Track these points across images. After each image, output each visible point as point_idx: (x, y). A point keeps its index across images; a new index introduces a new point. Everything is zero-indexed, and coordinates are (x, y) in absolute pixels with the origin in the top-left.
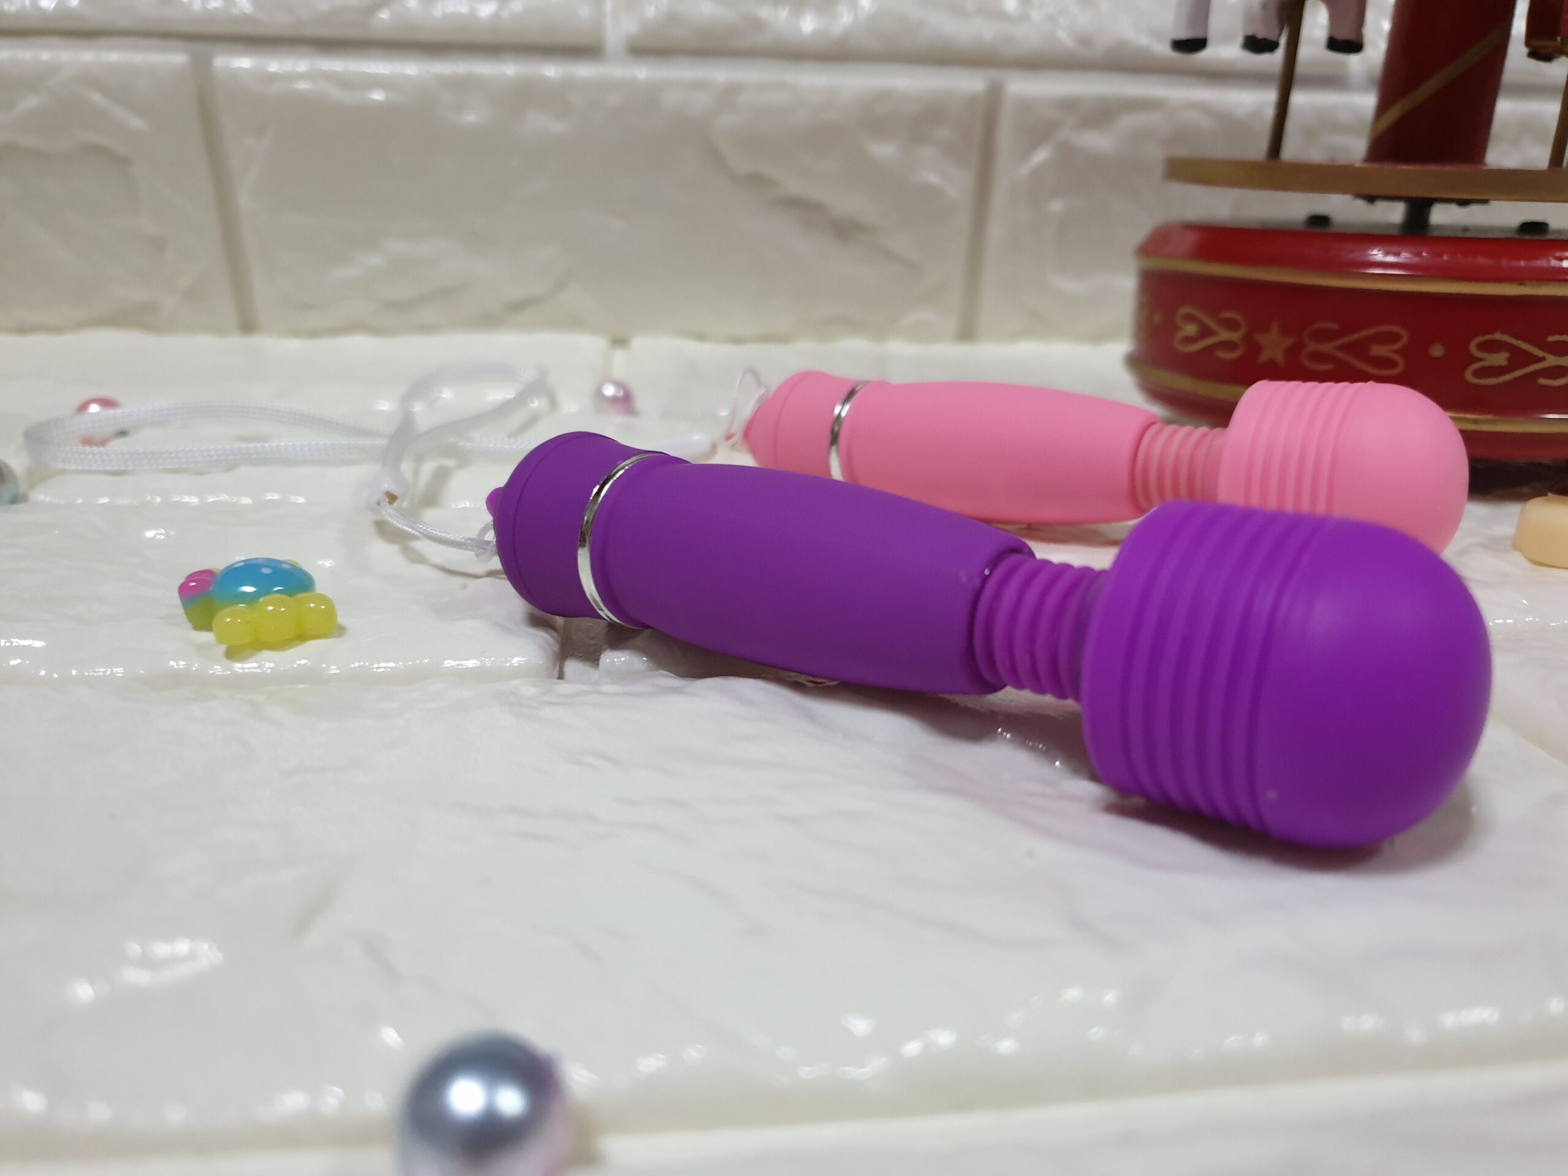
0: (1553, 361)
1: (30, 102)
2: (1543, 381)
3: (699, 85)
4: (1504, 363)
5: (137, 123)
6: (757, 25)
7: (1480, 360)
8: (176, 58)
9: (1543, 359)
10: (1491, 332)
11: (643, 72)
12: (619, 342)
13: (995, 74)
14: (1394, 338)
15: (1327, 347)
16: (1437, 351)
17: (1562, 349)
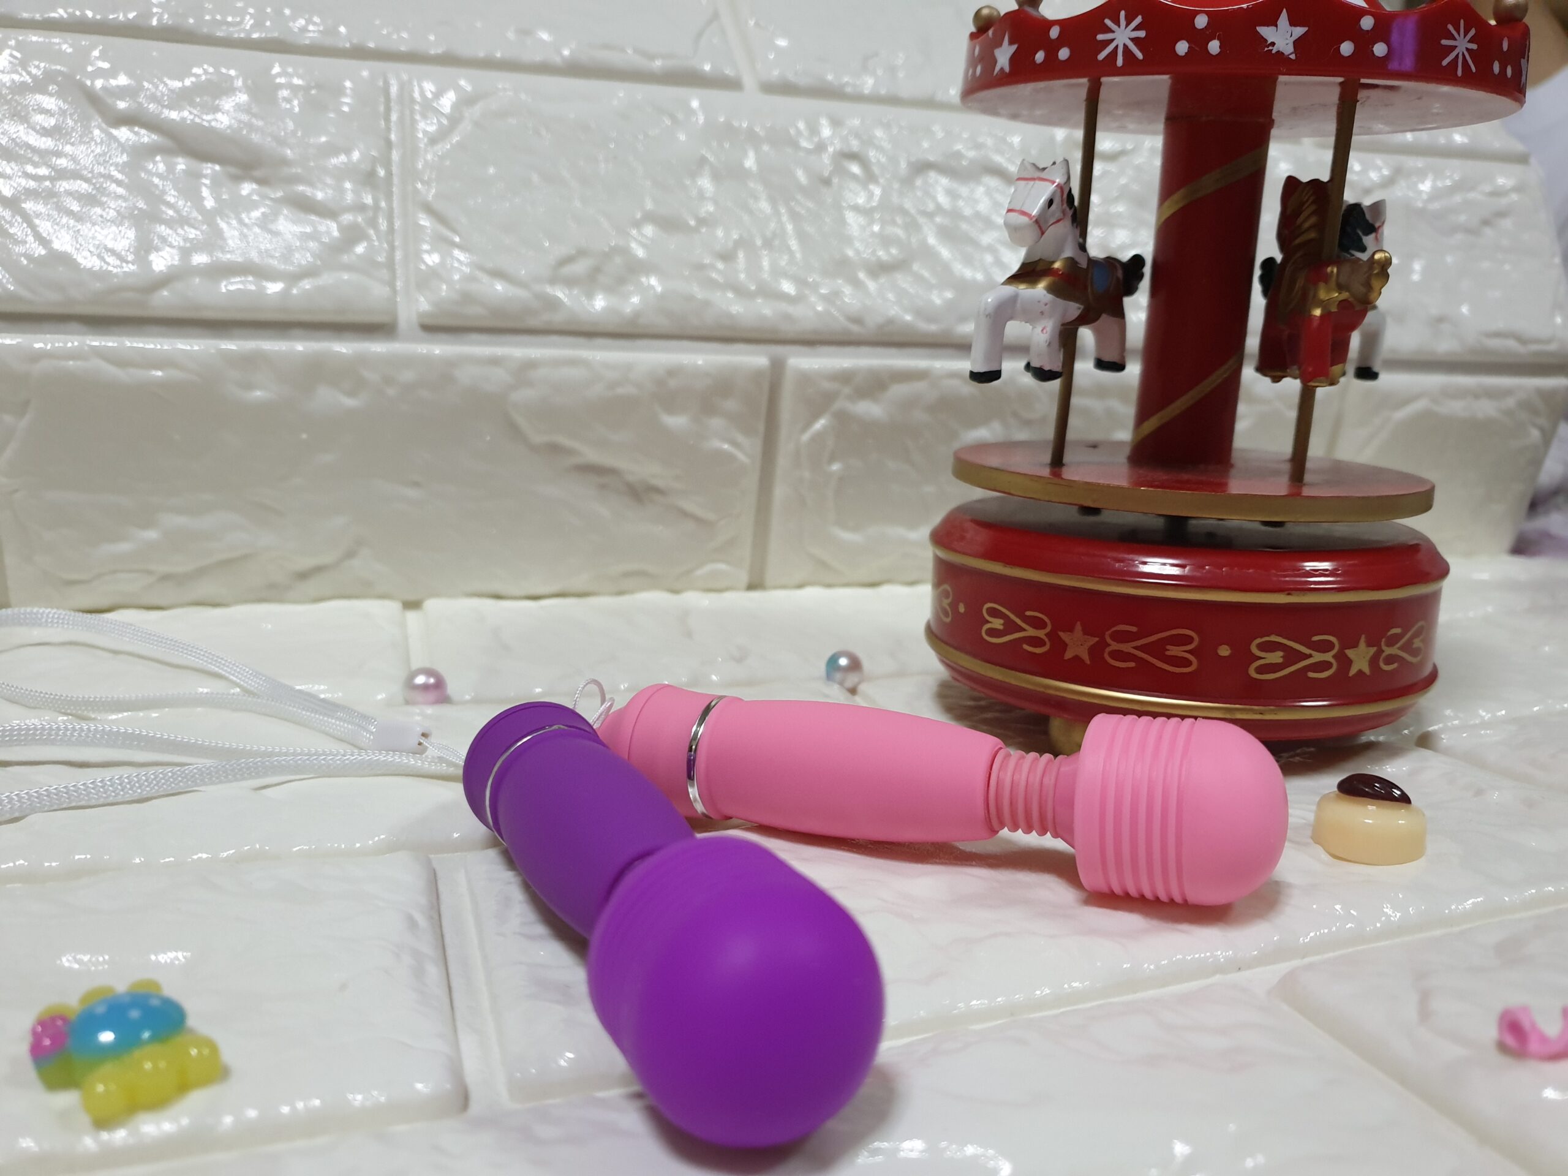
0: (1318, 657)
2: (1311, 675)
3: (495, 361)
4: (1280, 660)
6: (553, 304)
7: (1260, 658)
9: (1310, 656)
10: (1268, 636)
11: (438, 349)
12: (412, 605)
13: (779, 350)
14: (1187, 640)
15: (1128, 647)
16: (1224, 651)
17: (1325, 647)
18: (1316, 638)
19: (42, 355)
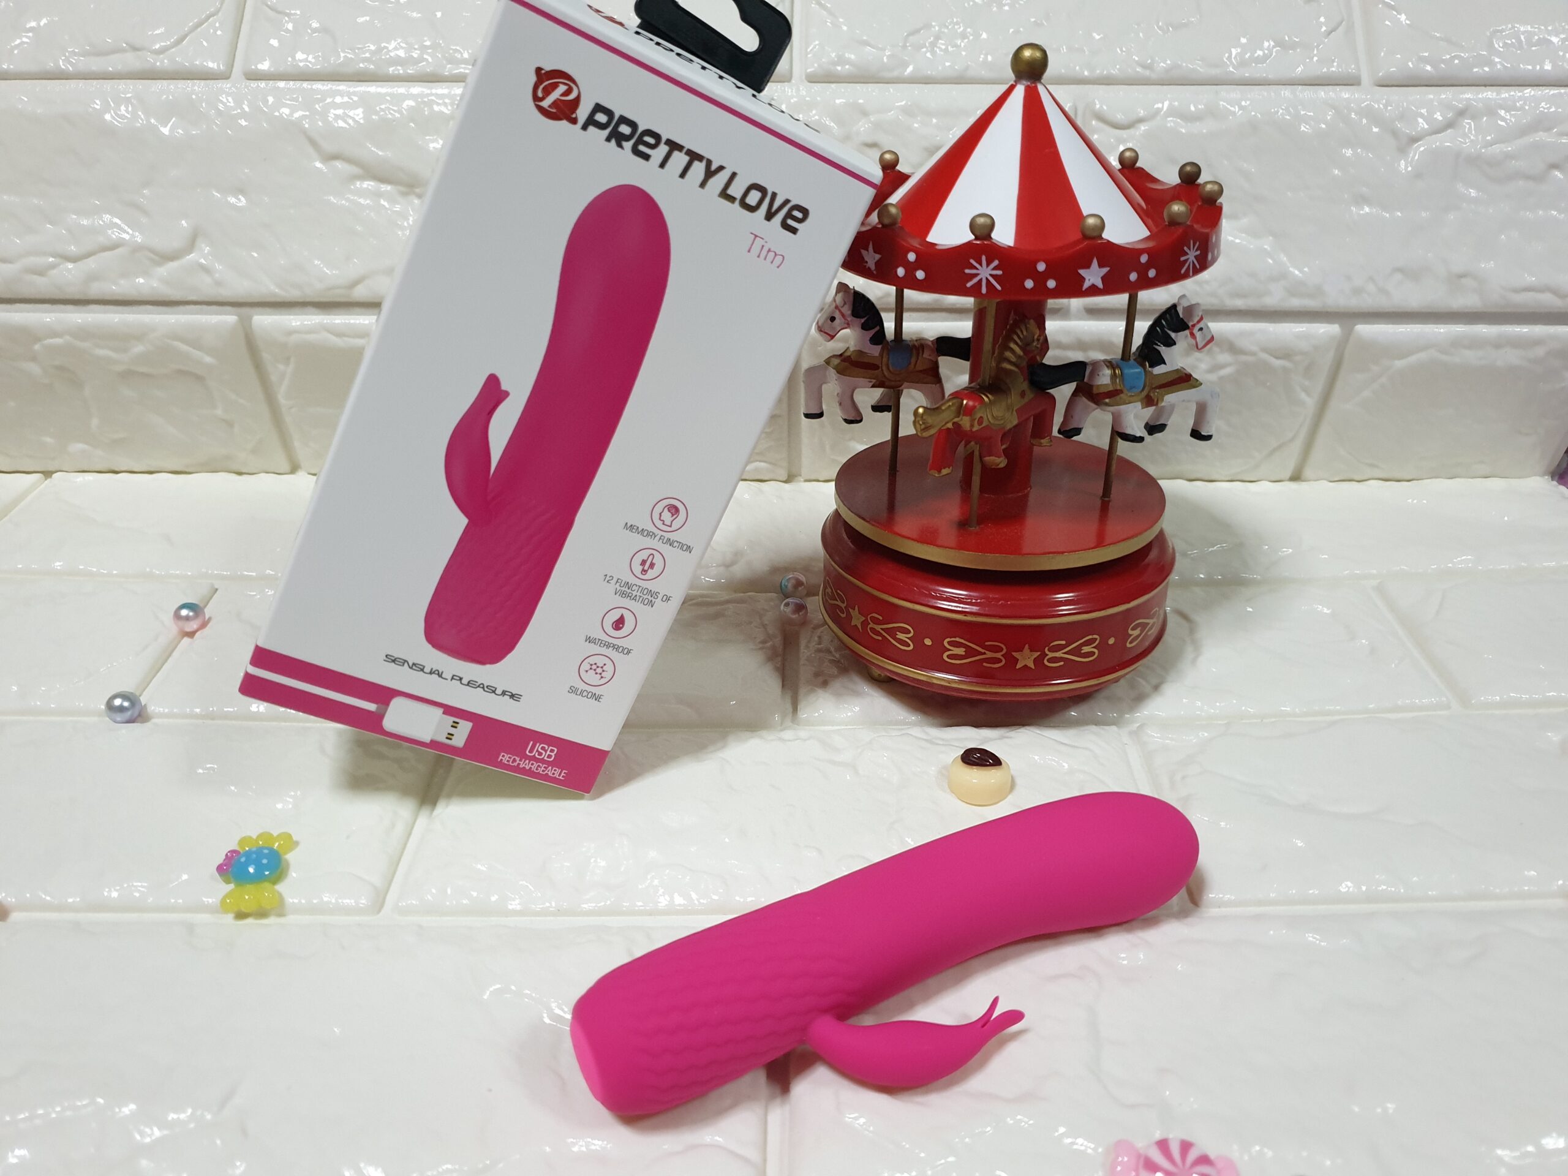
0: (989, 655)
1: (139, 349)
2: (988, 665)
4: (964, 653)
5: (208, 359)
7: (950, 650)
8: (228, 319)
9: (985, 653)
10: (955, 637)
14: (907, 632)
15: (878, 628)
16: (929, 642)
17: (998, 649)
18: (987, 643)
19: (295, 331)
